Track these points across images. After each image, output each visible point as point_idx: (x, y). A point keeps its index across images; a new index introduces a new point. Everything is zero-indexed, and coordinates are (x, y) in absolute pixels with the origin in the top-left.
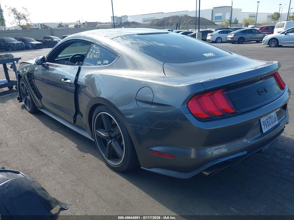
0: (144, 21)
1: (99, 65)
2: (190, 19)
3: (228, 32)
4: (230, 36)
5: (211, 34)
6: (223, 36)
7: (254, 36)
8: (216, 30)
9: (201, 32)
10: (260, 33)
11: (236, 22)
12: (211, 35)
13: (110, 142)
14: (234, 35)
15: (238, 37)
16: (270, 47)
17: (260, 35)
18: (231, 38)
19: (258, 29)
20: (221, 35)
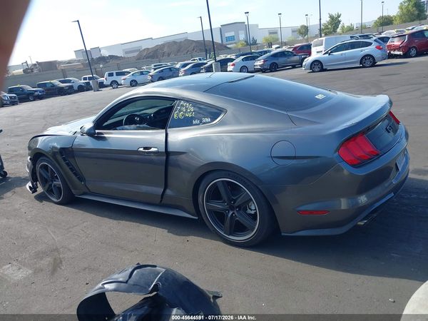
0: (126, 53)
1: (196, 124)
2: (194, 44)
3: (254, 58)
4: (259, 63)
5: (232, 63)
6: (248, 63)
7: (289, 60)
8: (237, 57)
9: (218, 61)
10: (295, 55)
11: (255, 43)
12: (234, 65)
13: (231, 213)
14: (264, 62)
15: (269, 63)
16: (313, 72)
17: (296, 58)
18: (260, 65)
19: (291, 50)
20: (245, 63)
